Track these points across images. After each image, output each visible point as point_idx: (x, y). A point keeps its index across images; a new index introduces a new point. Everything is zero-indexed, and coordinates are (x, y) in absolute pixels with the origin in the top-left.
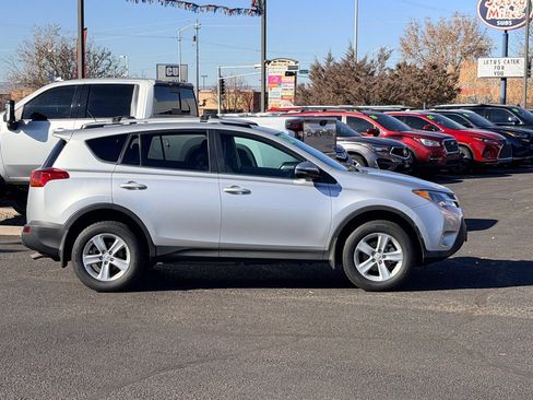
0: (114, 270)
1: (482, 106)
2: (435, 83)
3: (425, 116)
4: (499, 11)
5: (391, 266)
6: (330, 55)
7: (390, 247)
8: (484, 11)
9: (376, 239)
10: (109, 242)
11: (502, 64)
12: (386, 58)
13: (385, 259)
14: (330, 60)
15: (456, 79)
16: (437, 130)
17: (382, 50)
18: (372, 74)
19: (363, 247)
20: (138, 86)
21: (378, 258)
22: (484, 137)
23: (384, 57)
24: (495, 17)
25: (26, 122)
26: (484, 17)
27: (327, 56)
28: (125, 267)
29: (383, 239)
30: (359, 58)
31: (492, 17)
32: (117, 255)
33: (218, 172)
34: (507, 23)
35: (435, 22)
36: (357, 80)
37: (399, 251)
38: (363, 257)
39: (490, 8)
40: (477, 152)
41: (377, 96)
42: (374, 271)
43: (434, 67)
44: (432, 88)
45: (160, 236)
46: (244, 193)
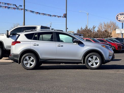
0: (31, 65)
1: (117, 38)
2: (106, 35)
3: (104, 39)
4: (121, 18)
5: (96, 63)
6: (82, 28)
7: (96, 59)
8: (117, 18)
9: (93, 57)
10: (30, 58)
11: (122, 30)
12: (95, 28)
13: (95, 62)
14: (82, 29)
15: (111, 34)
16: (107, 42)
17: (94, 26)
18: (92, 32)
19: (90, 59)
20: (37, 27)
21: (93, 61)
22: (118, 44)
23: (94, 28)
24: (120, 20)
26: (117, 20)
27: (81, 28)
28: (33, 64)
29: (94, 57)
30: (88, 28)
31: (119, 20)
32: (31, 61)
34: (123, 21)
35: (106, 23)
36: (88, 33)
37: (98, 60)
38: (90, 61)
39: (119, 17)
40: (116, 48)
41: (93, 36)
42: (92, 65)
43: (106, 31)
44: (105, 36)
45: (42, 56)
46: (62, 46)
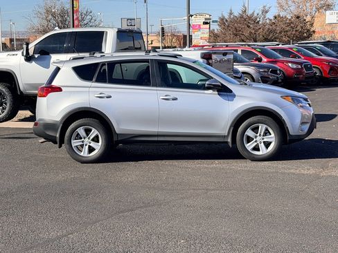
0: (91, 150)
5: (267, 145)
7: (267, 133)
9: (258, 128)
10: (88, 131)
13: (264, 140)
19: (249, 133)
20: (107, 32)
25: (36, 56)
28: (98, 147)
29: (262, 128)
32: (93, 140)
33: (157, 86)
37: (273, 135)
38: (249, 139)
42: (256, 148)
45: (120, 127)
46: (173, 99)
